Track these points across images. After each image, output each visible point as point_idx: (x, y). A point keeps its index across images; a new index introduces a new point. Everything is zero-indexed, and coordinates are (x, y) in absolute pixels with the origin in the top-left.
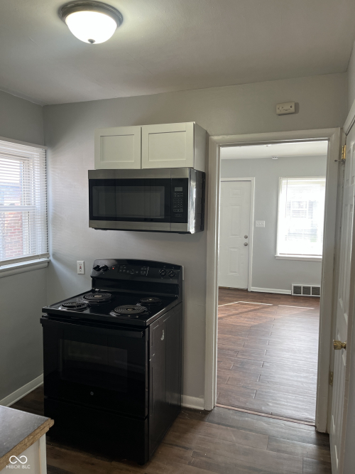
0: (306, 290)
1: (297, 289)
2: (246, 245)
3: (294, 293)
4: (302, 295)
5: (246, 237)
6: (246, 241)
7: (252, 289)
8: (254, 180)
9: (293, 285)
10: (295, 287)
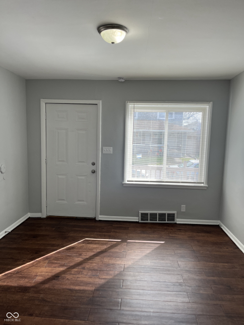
0: (153, 216)
1: (144, 216)
2: (94, 172)
3: (142, 220)
4: (149, 221)
5: (93, 164)
6: (93, 168)
7: (101, 217)
8: (100, 103)
9: (141, 212)
10: (142, 214)
